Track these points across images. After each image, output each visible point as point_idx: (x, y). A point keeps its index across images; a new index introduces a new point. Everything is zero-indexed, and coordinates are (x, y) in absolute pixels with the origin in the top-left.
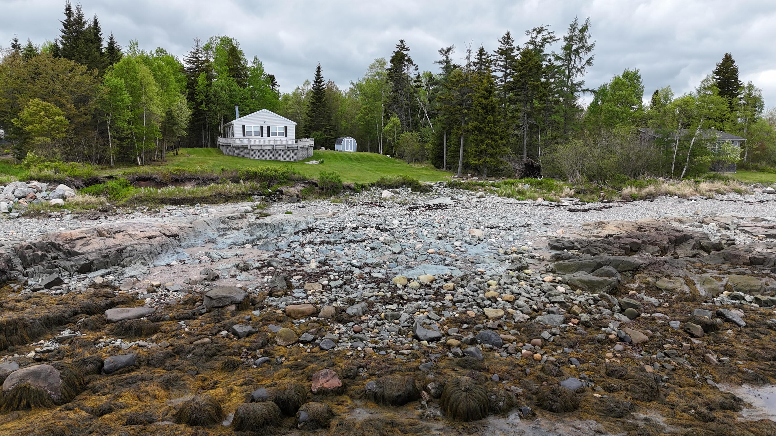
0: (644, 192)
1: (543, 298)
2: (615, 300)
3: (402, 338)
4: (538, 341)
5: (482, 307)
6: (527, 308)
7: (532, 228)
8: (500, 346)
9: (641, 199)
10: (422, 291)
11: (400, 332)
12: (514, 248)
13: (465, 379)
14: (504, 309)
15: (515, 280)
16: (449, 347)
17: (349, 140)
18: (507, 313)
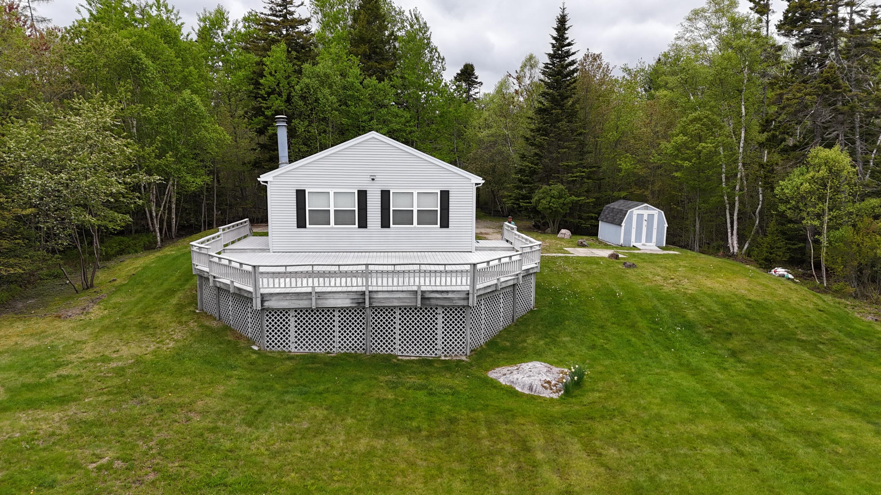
17: (646, 213)
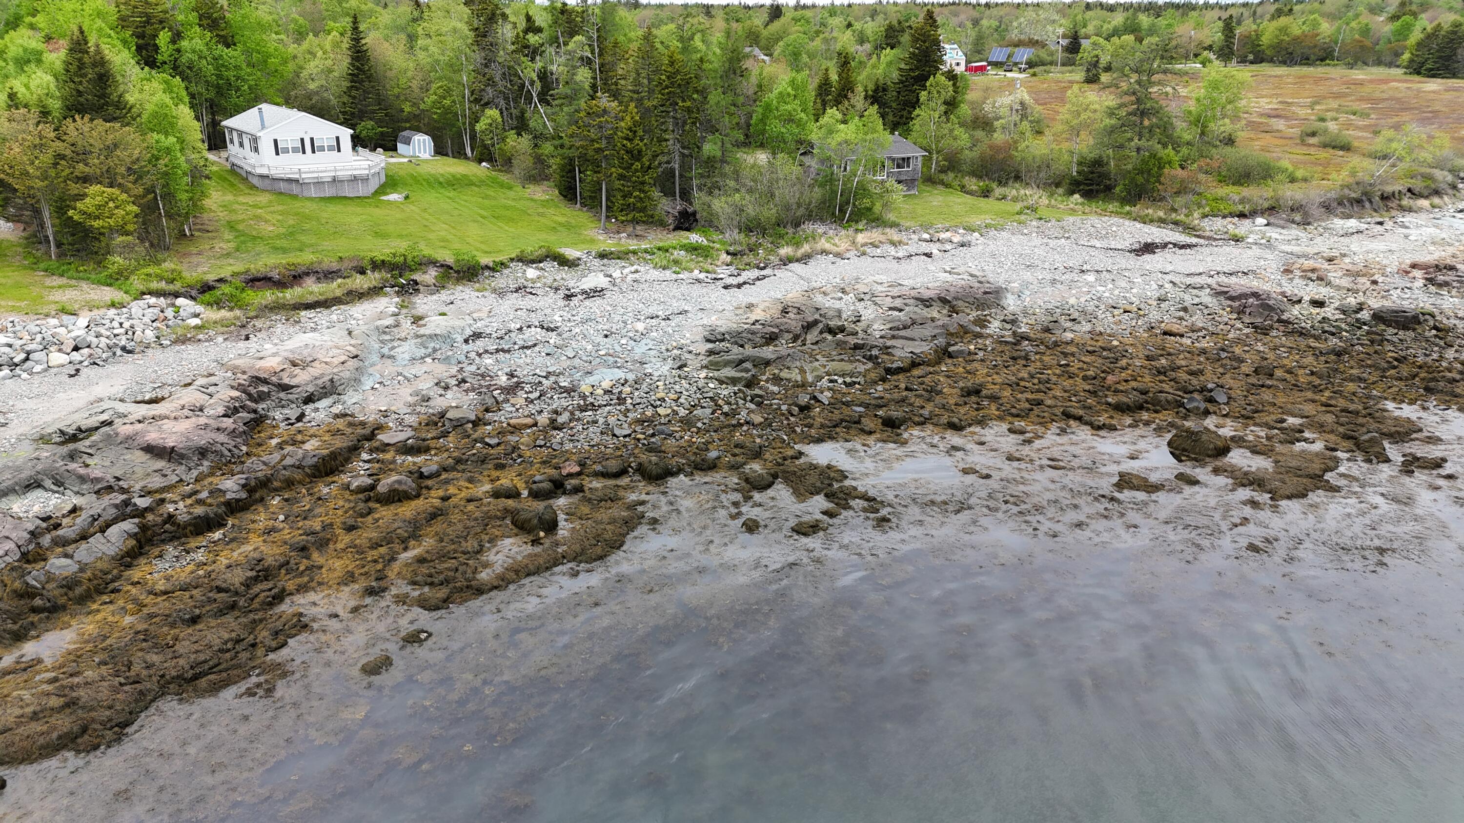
0: (800, 252)
1: (698, 395)
2: (749, 392)
3: (605, 437)
4: (695, 429)
5: (655, 407)
6: (687, 406)
7: (689, 315)
8: (670, 435)
9: (798, 261)
10: (607, 397)
11: (602, 433)
12: (675, 344)
13: (654, 459)
14: (670, 407)
15: (677, 379)
16: (639, 440)
17: (421, 138)
18: (673, 411)
